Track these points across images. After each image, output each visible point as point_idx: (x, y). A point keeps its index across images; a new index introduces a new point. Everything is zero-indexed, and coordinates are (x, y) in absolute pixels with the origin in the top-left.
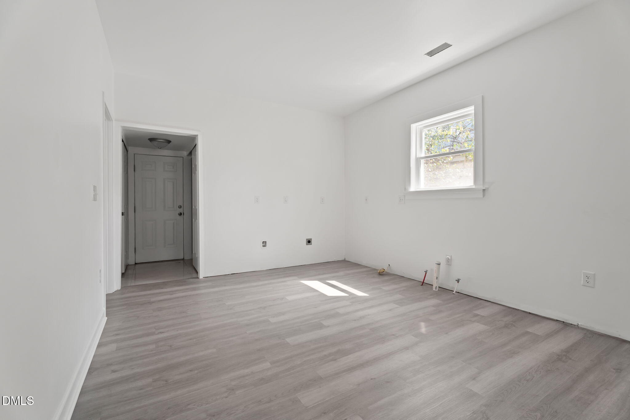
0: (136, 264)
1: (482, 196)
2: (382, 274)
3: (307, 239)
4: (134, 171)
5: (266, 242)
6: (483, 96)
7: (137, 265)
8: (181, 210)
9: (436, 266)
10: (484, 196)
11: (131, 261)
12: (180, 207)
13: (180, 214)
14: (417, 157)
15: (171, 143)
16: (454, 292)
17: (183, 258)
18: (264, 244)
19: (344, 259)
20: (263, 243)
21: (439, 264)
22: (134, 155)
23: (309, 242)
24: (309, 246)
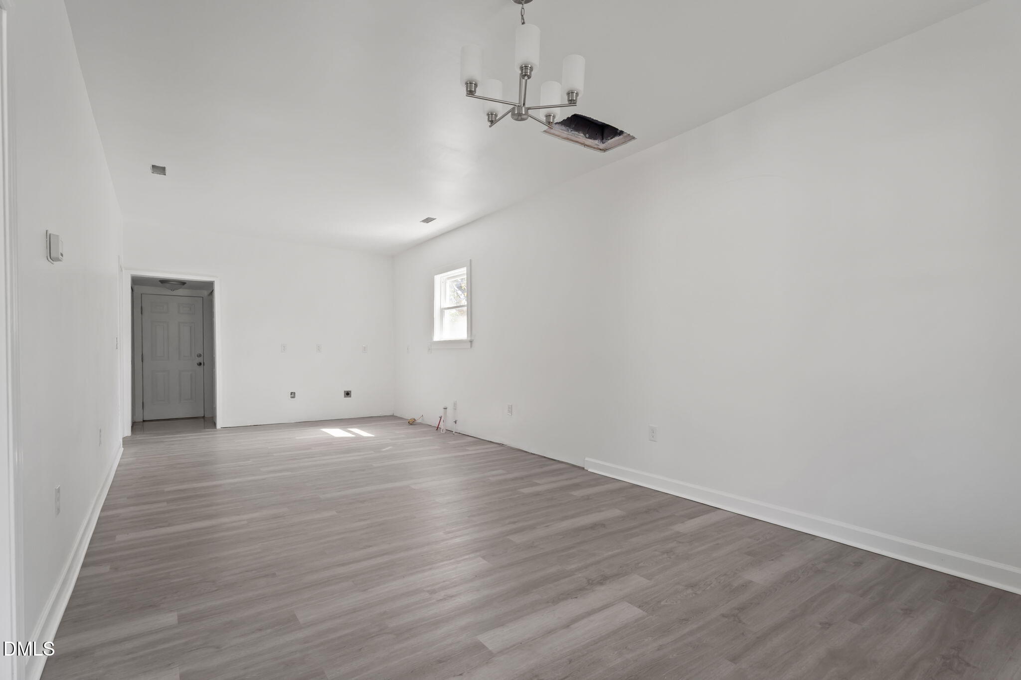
0: (144, 421)
1: (469, 347)
2: (412, 423)
3: (345, 391)
4: (142, 313)
5: (294, 393)
6: (471, 260)
7: (145, 423)
8: (200, 360)
9: (443, 410)
10: (471, 346)
11: (139, 419)
12: (199, 356)
13: (200, 364)
14: (442, 307)
15: (185, 285)
16: (454, 433)
17: (203, 416)
18: (293, 395)
19: (392, 414)
20: (291, 394)
21: (445, 408)
22: (140, 295)
23: (348, 394)
24: (348, 399)
